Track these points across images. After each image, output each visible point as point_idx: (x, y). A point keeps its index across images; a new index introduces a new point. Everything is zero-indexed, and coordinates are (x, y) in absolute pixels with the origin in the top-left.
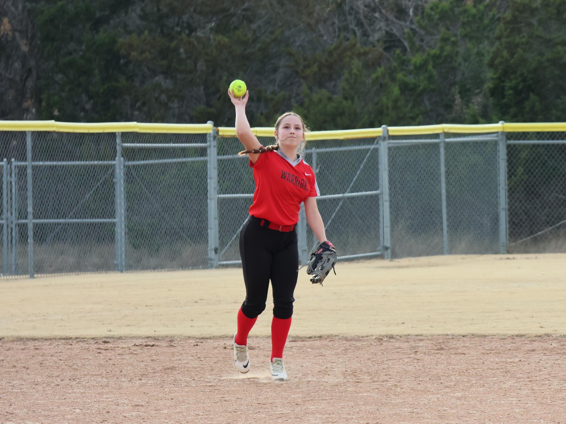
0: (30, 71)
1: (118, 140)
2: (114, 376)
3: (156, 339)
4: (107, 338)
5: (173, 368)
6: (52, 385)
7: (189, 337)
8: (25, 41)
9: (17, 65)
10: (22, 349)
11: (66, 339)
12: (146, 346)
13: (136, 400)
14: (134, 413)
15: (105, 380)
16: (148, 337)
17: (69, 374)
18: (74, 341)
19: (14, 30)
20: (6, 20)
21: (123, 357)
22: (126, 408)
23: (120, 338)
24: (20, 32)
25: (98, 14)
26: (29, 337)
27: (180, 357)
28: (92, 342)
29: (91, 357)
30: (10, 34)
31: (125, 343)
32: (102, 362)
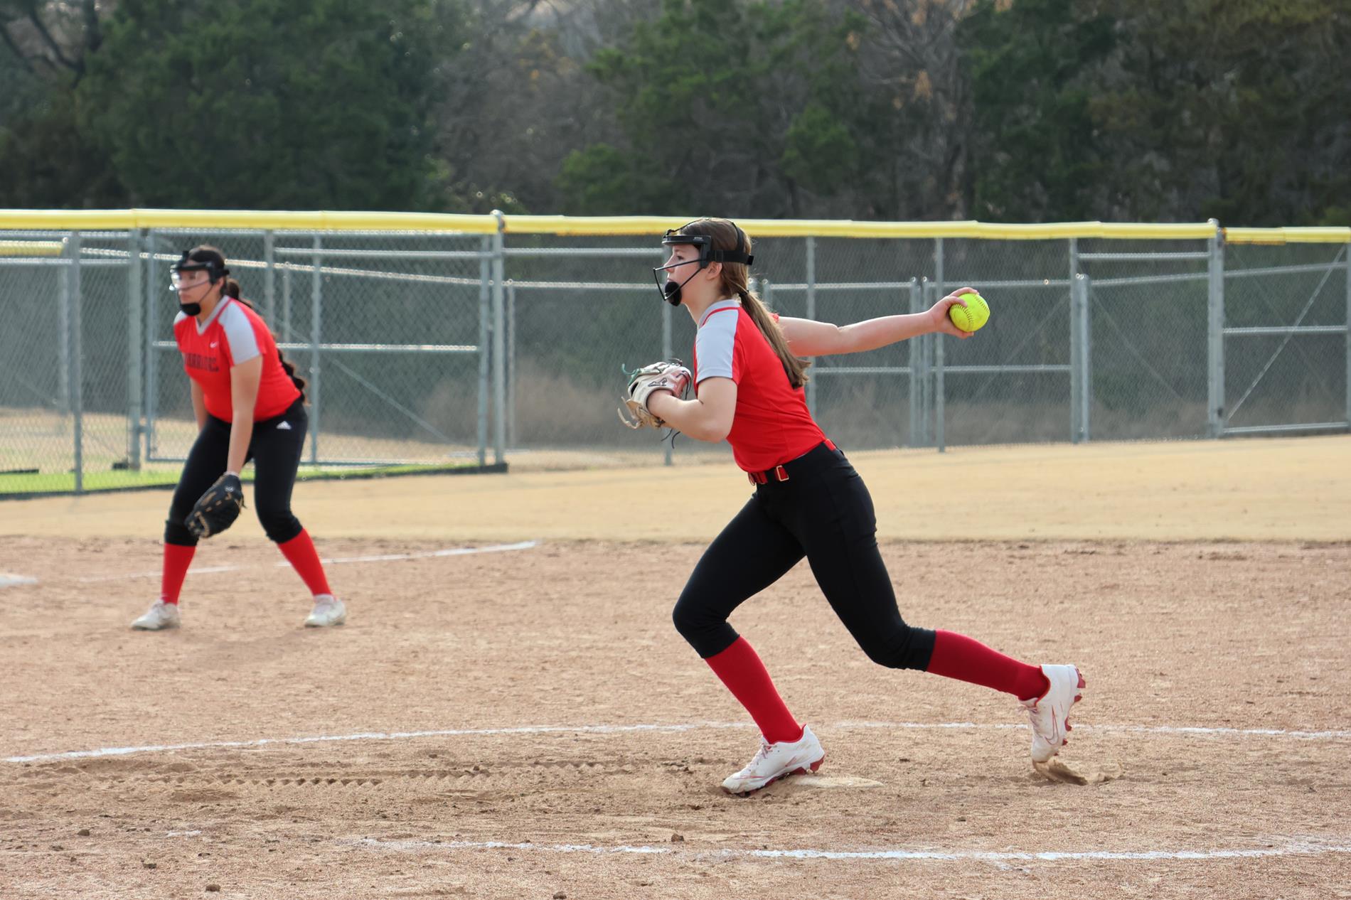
0: (957, 150)
1: (1072, 249)
2: (1024, 597)
3: (1099, 543)
4: (1026, 541)
5: (1115, 587)
6: (931, 609)
7: (1149, 542)
8: (951, 105)
9: (941, 141)
10: (901, 556)
11: (966, 541)
12: (1082, 553)
13: (1048, 632)
14: (1040, 652)
15: (1010, 602)
16: (1087, 541)
17: (959, 593)
18: (978, 545)
19: (936, 90)
20: (923, 75)
21: (1045, 569)
22: (1031, 643)
23: (1045, 541)
24: (945, 92)
25: (1062, 63)
26: (913, 538)
27: (1129, 571)
28: (1003, 546)
29: (998, 569)
30: (930, 94)
31: (1052, 548)
32: (1012, 576)
